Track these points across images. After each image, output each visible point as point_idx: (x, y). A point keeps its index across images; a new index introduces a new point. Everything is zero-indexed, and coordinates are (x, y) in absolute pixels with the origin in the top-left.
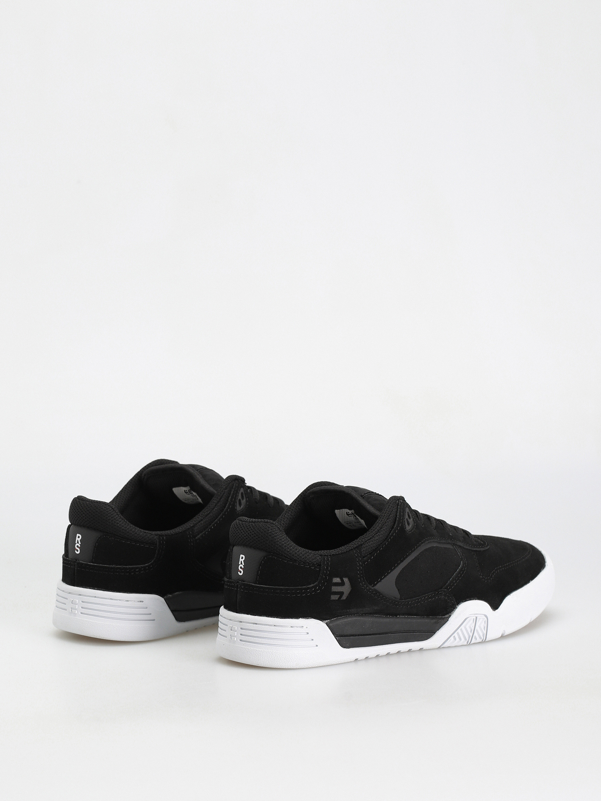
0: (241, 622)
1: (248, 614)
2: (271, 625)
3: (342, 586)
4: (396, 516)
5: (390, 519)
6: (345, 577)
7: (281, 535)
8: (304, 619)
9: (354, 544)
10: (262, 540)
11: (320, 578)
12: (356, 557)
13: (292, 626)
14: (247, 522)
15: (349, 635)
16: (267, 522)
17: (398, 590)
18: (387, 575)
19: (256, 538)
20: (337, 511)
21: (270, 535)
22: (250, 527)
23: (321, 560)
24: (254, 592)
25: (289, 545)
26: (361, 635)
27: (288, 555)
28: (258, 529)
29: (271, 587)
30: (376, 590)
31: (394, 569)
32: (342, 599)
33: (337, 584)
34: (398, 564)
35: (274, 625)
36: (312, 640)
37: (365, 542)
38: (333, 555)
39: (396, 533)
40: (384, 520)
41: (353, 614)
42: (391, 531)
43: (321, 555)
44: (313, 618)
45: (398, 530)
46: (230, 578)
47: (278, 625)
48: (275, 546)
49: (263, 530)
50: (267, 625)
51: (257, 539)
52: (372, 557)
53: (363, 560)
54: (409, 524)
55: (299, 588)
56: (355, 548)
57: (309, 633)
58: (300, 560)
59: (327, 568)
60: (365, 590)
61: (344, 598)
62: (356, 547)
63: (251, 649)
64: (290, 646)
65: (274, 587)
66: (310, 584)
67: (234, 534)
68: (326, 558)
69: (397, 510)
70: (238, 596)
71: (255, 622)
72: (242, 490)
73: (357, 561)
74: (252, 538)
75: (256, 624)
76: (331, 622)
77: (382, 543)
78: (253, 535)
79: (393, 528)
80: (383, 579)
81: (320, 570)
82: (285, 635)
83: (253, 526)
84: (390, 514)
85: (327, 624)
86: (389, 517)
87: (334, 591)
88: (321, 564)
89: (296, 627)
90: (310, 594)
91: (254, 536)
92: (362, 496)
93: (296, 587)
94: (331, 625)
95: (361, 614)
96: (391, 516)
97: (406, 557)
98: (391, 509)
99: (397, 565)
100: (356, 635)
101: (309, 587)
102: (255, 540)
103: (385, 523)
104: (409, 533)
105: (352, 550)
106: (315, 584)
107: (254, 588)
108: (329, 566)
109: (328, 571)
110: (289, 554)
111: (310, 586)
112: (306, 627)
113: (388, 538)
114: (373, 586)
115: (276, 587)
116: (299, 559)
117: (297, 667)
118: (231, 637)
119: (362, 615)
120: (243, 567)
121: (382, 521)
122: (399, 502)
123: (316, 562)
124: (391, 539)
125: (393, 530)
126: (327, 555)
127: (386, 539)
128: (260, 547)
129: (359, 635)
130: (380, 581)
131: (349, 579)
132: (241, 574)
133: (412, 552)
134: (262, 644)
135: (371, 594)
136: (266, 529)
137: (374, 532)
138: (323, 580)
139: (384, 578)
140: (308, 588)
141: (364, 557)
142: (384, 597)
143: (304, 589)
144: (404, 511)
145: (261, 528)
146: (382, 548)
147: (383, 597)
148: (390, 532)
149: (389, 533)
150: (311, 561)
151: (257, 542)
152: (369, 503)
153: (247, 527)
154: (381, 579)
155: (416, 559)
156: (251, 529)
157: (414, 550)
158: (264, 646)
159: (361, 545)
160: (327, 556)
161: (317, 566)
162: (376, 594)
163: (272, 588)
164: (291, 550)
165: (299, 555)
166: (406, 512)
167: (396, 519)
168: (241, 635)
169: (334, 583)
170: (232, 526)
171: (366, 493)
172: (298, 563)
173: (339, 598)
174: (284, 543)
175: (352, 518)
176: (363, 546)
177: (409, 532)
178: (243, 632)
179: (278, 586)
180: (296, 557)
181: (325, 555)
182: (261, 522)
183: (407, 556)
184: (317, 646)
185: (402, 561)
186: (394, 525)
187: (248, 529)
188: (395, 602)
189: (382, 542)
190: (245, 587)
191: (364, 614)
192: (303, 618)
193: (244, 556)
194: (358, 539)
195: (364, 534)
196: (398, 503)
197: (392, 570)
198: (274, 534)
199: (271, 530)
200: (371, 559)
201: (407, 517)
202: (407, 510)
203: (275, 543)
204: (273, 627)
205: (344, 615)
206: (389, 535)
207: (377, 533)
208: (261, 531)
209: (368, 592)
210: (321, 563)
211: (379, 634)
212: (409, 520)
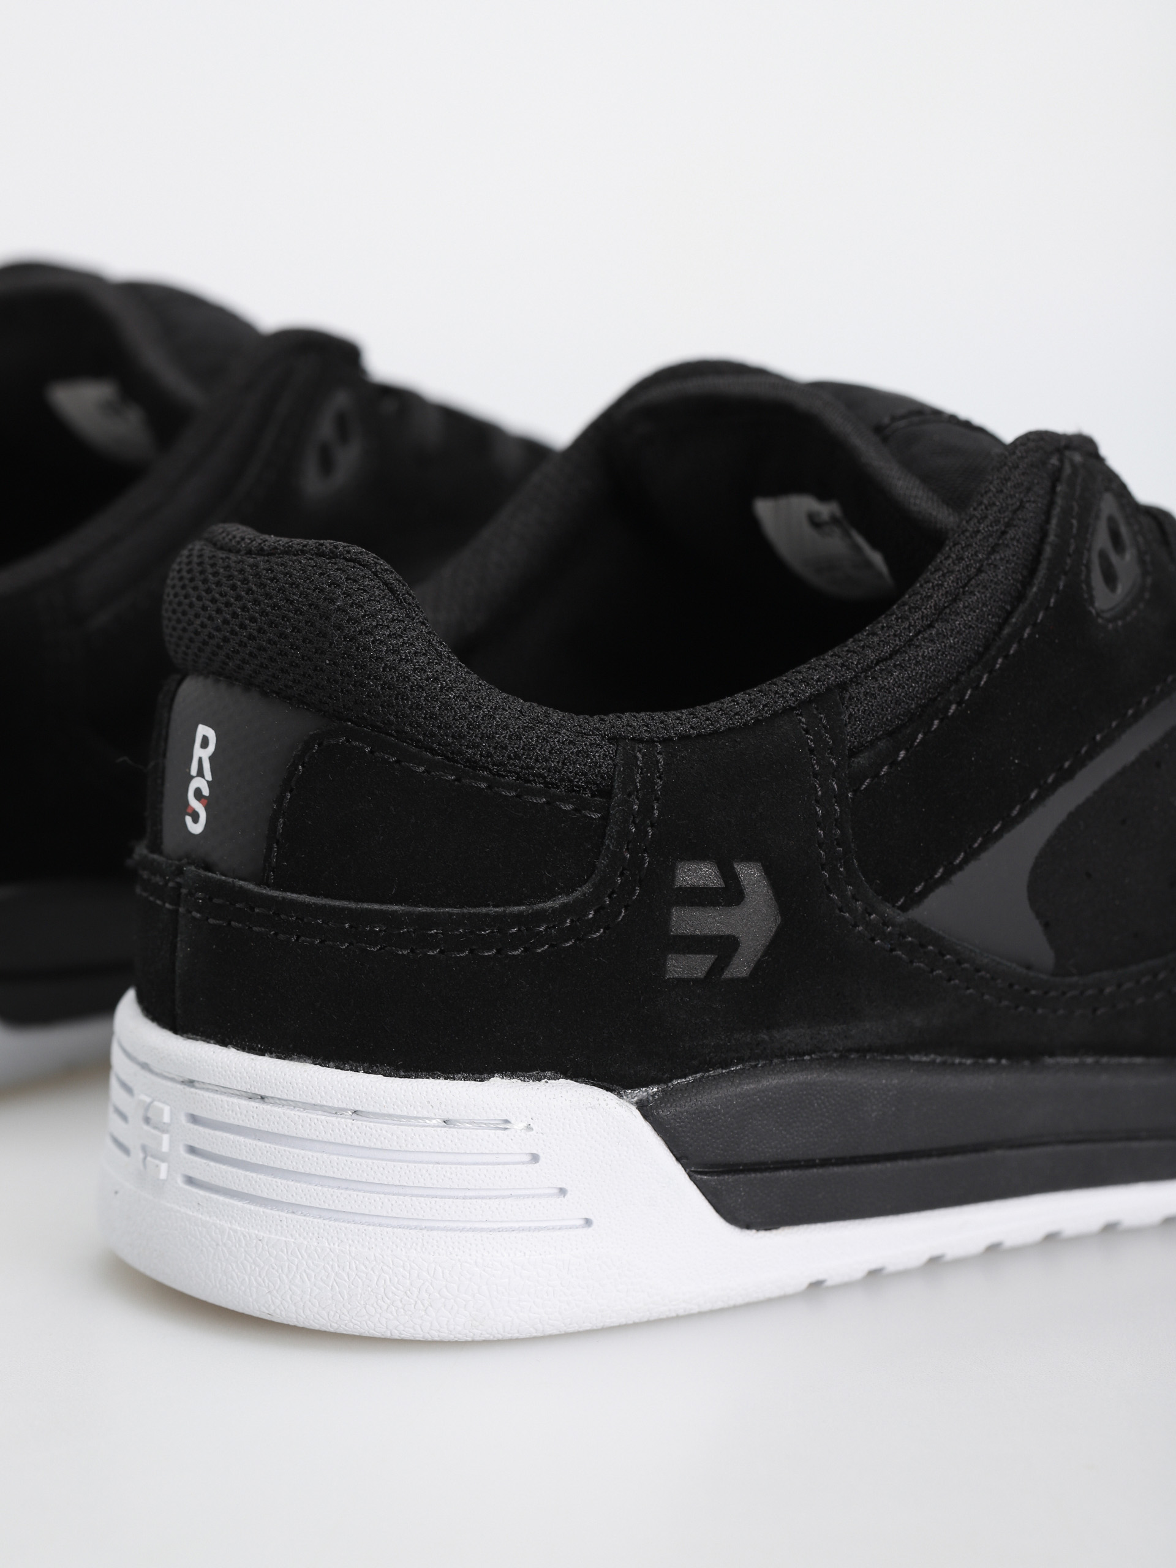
0: (191, 1083)
1: (224, 1043)
2: (337, 1112)
3: (729, 904)
4: (1044, 535)
5: (1009, 552)
6: (748, 858)
7: (397, 627)
8: (516, 1082)
9: (802, 681)
10: (298, 648)
11: (603, 862)
12: (812, 751)
13: (446, 1118)
14: (238, 552)
15: (772, 1163)
16: (333, 555)
17: (1046, 925)
18: (983, 848)
19: (269, 641)
20: (764, 508)
21: (339, 627)
22: (245, 581)
23: (615, 766)
24: (255, 929)
25: (436, 679)
26: (842, 1161)
27: (433, 735)
28: (282, 590)
29: (336, 903)
30: (918, 929)
31: (1023, 814)
32: (727, 975)
33: (699, 897)
34: (1047, 791)
35: (355, 1112)
36: (562, 1191)
37: (864, 670)
38: (684, 738)
39: (1035, 625)
40: (976, 554)
41: (791, 1054)
42: (1009, 614)
43: (614, 739)
44: (566, 1077)
45: (1047, 608)
46: (156, 846)
47: (371, 1109)
48: (363, 685)
49: (306, 597)
50: (314, 1107)
51: (275, 643)
52: (902, 754)
53: (849, 766)
54: (1110, 578)
55: (487, 915)
56: (804, 704)
57: (542, 1160)
58: (501, 764)
59: (646, 809)
60: (855, 925)
61: (740, 967)
62: (810, 701)
63: (235, 1231)
64: (442, 1225)
65: (353, 905)
66: (552, 896)
67: (184, 613)
68: (644, 755)
69: (1051, 504)
70: (179, 945)
71: (257, 1092)
72: (341, 400)
73: (816, 775)
74: (251, 637)
75: (262, 1098)
76: (665, 1098)
77: (956, 680)
78: (253, 619)
79: (1020, 597)
80: (960, 867)
81: (605, 818)
82: (412, 1166)
83: (257, 575)
84: (1008, 525)
85: (643, 1107)
86: (999, 538)
87: (680, 931)
88: (612, 786)
89: (472, 1122)
90: (552, 946)
91: (260, 630)
92: (878, 429)
93: (472, 910)
94: (663, 1113)
95: (836, 1051)
96: (1011, 533)
97: (1091, 756)
98: (1012, 497)
99: (1041, 799)
100: (810, 1164)
101: (544, 911)
102: (265, 650)
103: (980, 571)
104: (1110, 626)
105: (788, 711)
106: (577, 894)
107: (252, 909)
108: (657, 799)
109: (652, 826)
110: (439, 728)
111: (549, 904)
112: (523, 1125)
113: (993, 652)
114: (904, 908)
115: (366, 906)
116: (489, 755)
117: (479, 1334)
118: (145, 1159)
119: (841, 1057)
120: (206, 792)
121: (960, 559)
122: (1061, 461)
123: (585, 774)
124: (1006, 657)
125: (1022, 607)
126: (646, 736)
127: (980, 655)
128: (286, 686)
129: (825, 1163)
130: (943, 880)
131: (769, 872)
132: (196, 828)
133: (1123, 728)
134: (294, 1208)
135: (892, 950)
136: (322, 591)
137: (917, 616)
138: (622, 874)
139: (966, 861)
140: (540, 917)
141: (853, 753)
142: (966, 965)
143: (518, 919)
144: (1087, 510)
145: (298, 587)
146: (959, 704)
147: (959, 962)
148: (1006, 620)
149: (1001, 627)
150: (556, 770)
151: (271, 659)
152: (909, 465)
153: (230, 577)
154: (951, 871)
155: (1149, 761)
156: (249, 591)
157: (1137, 717)
158: (302, 1218)
159: (843, 686)
160: (651, 742)
161: (593, 795)
162: (923, 946)
163: (343, 909)
164: (445, 705)
165: (491, 737)
166: (1097, 517)
167: (1039, 552)
168: (192, 1150)
169: (681, 888)
170: (179, 571)
171: (903, 417)
172: (484, 779)
173: (711, 972)
174: (410, 667)
175: (835, 544)
176: (853, 690)
177: (1109, 621)
178: (203, 1137)
179: (377, 902)
180: (476, 746)
181: (641, 740)
182: (303, 552)
183: (1096, 750)
184: (588, 1222)
185: (1067, 776)
186: (1027, 582)
187: (234, 587)
188: (1027, 990)
189: (960, 674)
190: (211, 899)
191: (857, 1051)
192: (512, 1077)
193: (211, 734)
194: (831, 653)
195: (860, 629)
196: (1060, 470)
197: (1010, 824)
198: (357, 621)
199: (347, 595)
200: (893, 764)
201: (1101, 539)
202: (1108, 505)
203: (364, 667)
204: (345, 1122)
205: (741, 1060)
206: (997, 633)
207: (931, 626)
208: (292, 602)
209: (873, 940)
210: (612, 778)
211: (943, 1152)
212: (1114, 558)
